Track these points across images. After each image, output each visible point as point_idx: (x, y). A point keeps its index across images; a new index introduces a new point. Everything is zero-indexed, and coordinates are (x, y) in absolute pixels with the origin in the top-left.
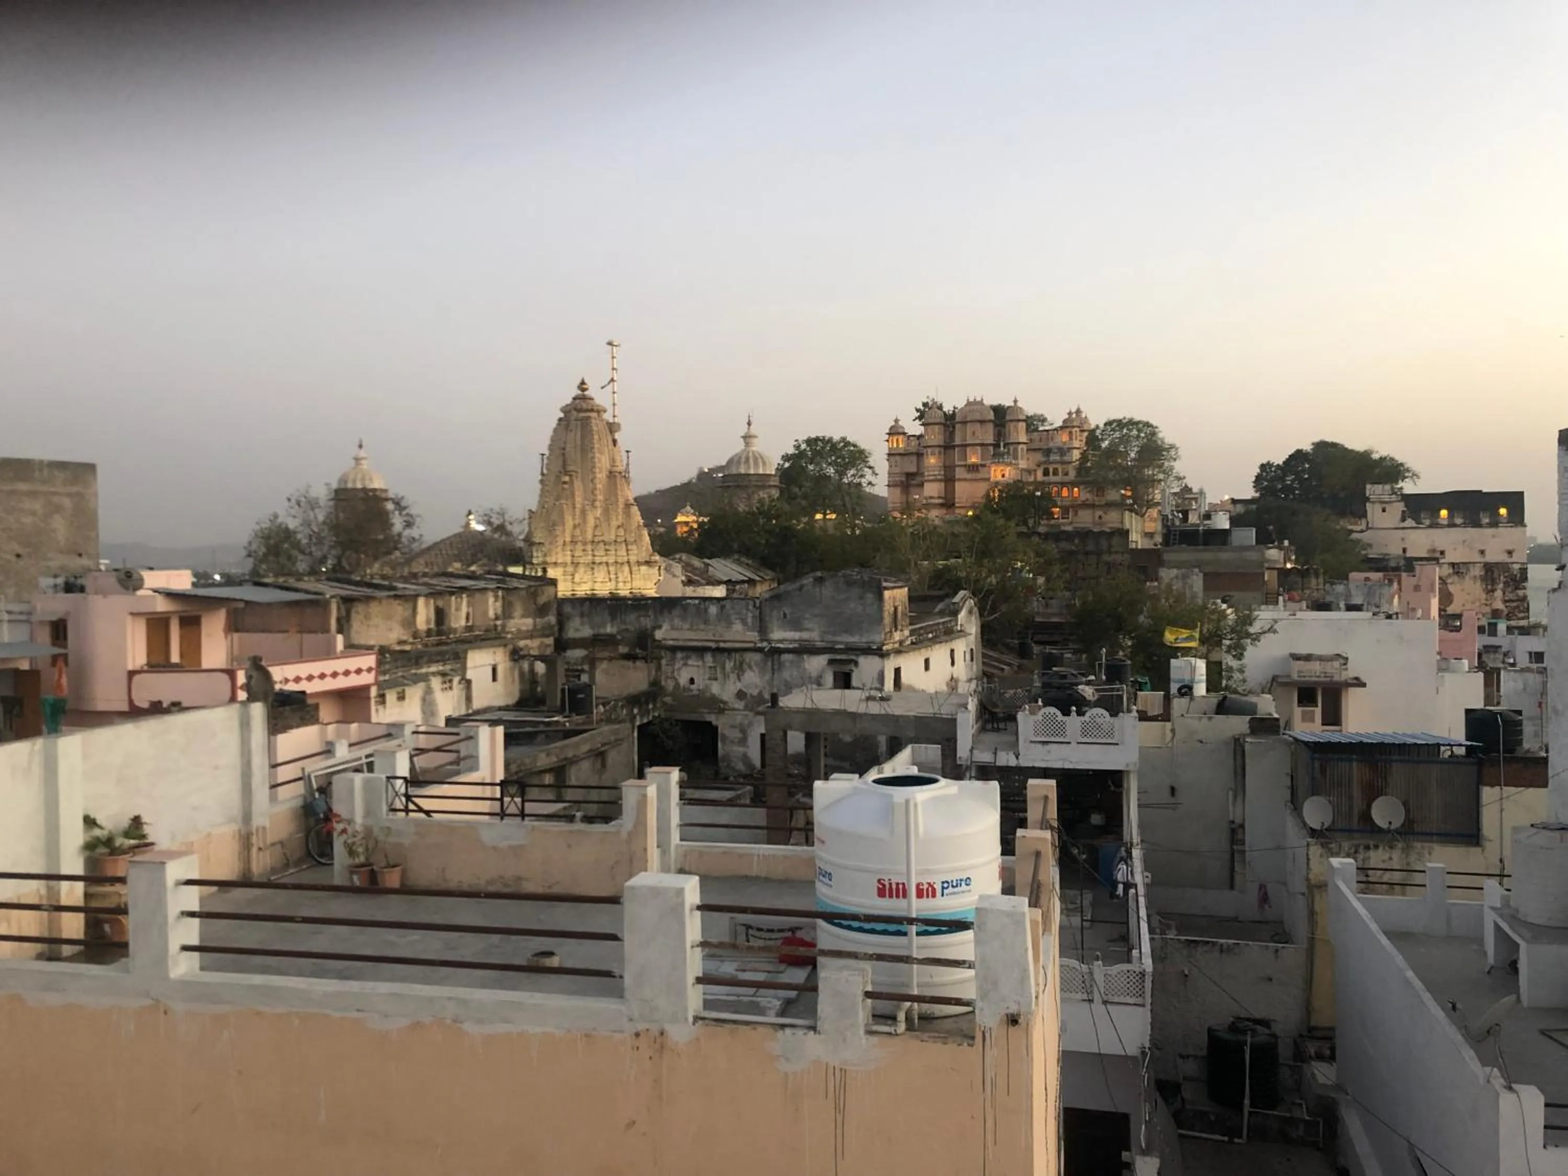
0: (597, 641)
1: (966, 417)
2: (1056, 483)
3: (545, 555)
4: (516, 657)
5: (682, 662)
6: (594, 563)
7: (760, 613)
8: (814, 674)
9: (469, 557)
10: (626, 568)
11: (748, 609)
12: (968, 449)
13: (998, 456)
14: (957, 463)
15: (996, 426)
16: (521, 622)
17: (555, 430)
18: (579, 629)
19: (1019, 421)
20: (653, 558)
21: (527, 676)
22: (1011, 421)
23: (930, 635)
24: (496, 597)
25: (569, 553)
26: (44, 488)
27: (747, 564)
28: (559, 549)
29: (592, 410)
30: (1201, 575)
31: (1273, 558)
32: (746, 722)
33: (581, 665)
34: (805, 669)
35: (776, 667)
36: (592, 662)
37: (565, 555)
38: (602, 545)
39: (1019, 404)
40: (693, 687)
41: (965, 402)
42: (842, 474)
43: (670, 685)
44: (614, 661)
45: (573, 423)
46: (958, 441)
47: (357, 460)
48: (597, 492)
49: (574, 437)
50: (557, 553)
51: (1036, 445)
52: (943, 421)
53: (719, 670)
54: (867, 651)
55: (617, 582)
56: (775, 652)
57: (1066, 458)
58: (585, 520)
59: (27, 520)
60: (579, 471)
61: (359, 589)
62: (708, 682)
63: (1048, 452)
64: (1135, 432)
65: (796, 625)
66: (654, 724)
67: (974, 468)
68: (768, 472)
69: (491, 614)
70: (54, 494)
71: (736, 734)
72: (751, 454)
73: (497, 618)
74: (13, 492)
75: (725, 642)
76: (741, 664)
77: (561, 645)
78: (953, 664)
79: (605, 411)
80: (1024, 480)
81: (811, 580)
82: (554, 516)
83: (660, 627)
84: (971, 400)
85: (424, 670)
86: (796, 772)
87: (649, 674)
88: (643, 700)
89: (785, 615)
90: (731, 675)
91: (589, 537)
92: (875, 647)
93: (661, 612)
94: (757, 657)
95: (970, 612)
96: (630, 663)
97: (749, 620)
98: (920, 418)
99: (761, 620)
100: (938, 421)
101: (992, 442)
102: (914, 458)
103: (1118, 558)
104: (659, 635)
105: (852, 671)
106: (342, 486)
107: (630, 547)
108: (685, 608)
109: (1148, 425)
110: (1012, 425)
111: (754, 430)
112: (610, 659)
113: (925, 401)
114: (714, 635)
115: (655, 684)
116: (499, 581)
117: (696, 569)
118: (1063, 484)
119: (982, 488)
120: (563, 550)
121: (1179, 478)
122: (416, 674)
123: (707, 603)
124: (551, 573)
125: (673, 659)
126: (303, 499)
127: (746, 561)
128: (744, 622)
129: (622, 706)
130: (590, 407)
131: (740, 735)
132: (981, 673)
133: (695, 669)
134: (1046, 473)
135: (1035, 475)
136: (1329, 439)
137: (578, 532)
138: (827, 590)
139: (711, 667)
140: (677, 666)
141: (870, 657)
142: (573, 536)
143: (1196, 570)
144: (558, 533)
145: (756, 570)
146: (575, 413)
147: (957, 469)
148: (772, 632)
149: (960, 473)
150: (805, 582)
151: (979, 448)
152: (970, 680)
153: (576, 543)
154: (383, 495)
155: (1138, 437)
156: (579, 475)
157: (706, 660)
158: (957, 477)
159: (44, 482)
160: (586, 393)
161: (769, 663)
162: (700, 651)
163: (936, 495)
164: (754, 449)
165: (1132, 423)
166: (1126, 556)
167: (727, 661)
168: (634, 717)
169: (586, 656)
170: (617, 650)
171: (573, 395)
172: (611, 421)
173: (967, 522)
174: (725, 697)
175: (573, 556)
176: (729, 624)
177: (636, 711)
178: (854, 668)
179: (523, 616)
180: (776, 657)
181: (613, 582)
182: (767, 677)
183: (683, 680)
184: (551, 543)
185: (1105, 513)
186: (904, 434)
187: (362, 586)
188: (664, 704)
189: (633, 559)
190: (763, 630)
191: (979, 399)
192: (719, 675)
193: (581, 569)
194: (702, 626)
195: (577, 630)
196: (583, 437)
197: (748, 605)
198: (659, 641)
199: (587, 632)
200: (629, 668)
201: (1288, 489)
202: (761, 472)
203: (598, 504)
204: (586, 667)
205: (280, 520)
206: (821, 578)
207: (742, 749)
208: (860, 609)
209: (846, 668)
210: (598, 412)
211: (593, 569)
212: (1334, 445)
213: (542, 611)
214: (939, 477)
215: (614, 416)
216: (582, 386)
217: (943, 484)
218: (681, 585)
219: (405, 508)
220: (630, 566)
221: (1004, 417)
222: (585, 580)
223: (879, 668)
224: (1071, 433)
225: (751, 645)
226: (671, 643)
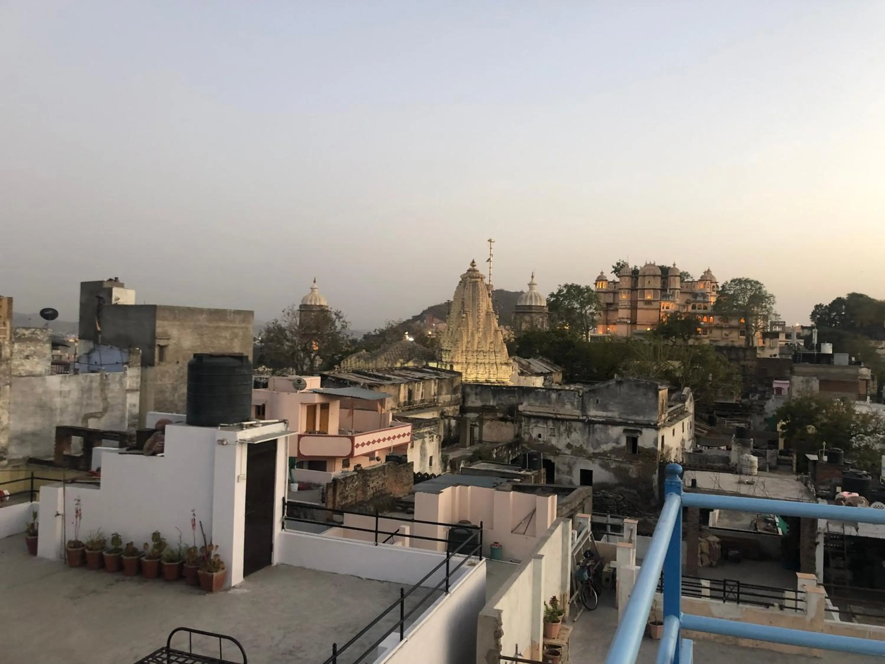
0: (485, 409)
1: (645, 273)
2: (700, 314)
3: (452, 358)
4: (443, 417)
5: (534, 425)
6: (477, 363)
7: (582, 400)
8: (615, 437)
9: (407, 357)
10: (495, 367)
11: (575, 397)
12: (646, 291)
13: (665, 297)
14: (639, 299)
15: (662, 278)
16: (446, 397)
17: (458, 288)
18: (474, 401)
19: (676, 276)
20: (509, 361)
21: (447, 426)
22: (672, 276)
23: (675, 415)
24: (435, 383)
25: (465, 357)
26: (231, 325)
27: (547, 362)
28: (459, 355)
29: (479, 277)
30: (818, 381)
31: (864, 373)
32: (572, 462)
33: (475, 422)
34: (609, 434)
35: (591, 431)
36: (481, 421)
37: (463, 358)
38: (482, 352)
39: (676, 266)
40: (540, 439)
41: (644, 264)
42: (582, 306)
43: (526, 437)
44: (494, 421)
45: (468, 284)
46: (640, 286)
47: (312, 289)
48: (480, 323)
49: (468, 293)
50: (458, 357)
51: (684, 290)
52: (631, 274)
53: (556, 430)
54: (648, 426)
55: (490, 374)
56: (591, 423)
57: (706, 300)
58: (474, 339)
59: (223, 342)
60: (471, 311)
61: (371, 378)
62: (549, 437)
63: (695, 295)
64: (749, 287)
65: (604, 408)
66: (519, 460)
67: (648, 302)
68: (543, 305)
69: (433, 393)
70: (235, 327)
71: (565, 468)
72: (533, 294)
73: (435, 395)
74: (218, 327)
75: (560, 415)
76: (570, 428)
77: (463, 410)
78: (683, 431)
79: (485, 278)
80: (681, 310)
81: (615, 382)
82: (457, 336)
83: (522, 404)
84: (648, 263)
85: (422, 431)
86: (611, 496)
87: (515, 430)
88: (513, 445)
89: (597, 401)
90: (564, 434)
91: (476, 348)
92: (653, 424)
93: (523, 395)
94: (580, 425)
95: (691, 400)
96: (503, 423)
97: (576, 403)
98: (615, 272)
99: (582, 403)
100: (628, 274)
101: (660, 288)
102: (611, 295)
103: (749, 363)
104: (521, 408)
105: (638, 437)
106: (304, 303)
107: (496, 355)
108: (537, 393)
109: (757, 283)
110: (672, 278)
111: (535, 281)
112: (492, 420)
113: (618, 262)
114: (554, 410)
115: (518, 436)
116: (436, 374)
117: (524, 365)
118: (704, 315)
119: (655, 314)
120: (462, 355)
121: (776, 315)
122: (418, 433)
123: (551, 392)
124: (456, 368)
125: (529, 423)
126: (291, 312)
127: (547, 360)
128: (572, 404)
129: (505, 449)
130: (478, 276)
131: (568, 469)
132: (693, 436)
133: (542, 429)
134: (694, 307)
135: (687, 308)
136: (858, 292)
137: (469, 346)
138: (624, 389)
139: (551, 429)
140: (531, 427)
141: (650, 429)
142: (467, 347)
143: (815, 378)
144: (459, 345)
145: (552, 366)
146: (469, 279)
147: (639, 302)
148: (590, 411)
149: (640, 305)
150: (610, 383)
151: (652, 291)
152: (689, 440)
153: (468, 351)
154: (326, 309)
155: (751, 289)
156: (471, 313)
157: (548, 424)
158: (639, 307)
159: (231, 322)
160: (475, 267)
161: (587, 430)
162: (545, 419)
163: (626, 317)
164: (535, 291)
165: (747, 281)
166: (755, 363)
167: (561, 426)
168: (510, 456)
169: (478, 417)
170: (496, 415)
171: (468, 268)
172: (488, 283)
173: (645, 334)
174: (560, 448)
175: (466, 359)
176: (564, 404)
177: (510, 452)
178: (639, 435)
179: (447, 394)
180: (591, 426)
181: (488, 374)
182: (586, 437)
183: (534, 435)
184: (455, 351)
185: (731, 333)
186: (606, 280)
187: (373, 377)
188: (523, 447)
189: (498, 361)
190: (584, 409)
191: (652, 263)
192: (556, 434)
193: (471, 366)
194: (547, 405)
195: (473, 402)
196: (474, 292)
197: (575, 394)
198: (521, 412)
199: (478, 404)
200: (502, 426)
201: (833, 320)
202: (539, 304)
203: (480, 330)
204: (477, 424)
205: (278, 323)
206: (621, 381)
207: (569, 477)
208: (644, 401)
209: (635, 435)
210: (482, 278)
211: (477, 366)
212: (861, 296)
213: (454, 391)
214: (628, 307)
215: (490, 281)
216: (473, 263)
217: (630, 311)
218: (518, 375)
219: (341, 317)
220: (496, 365)
221: (667, 273)
222: (472, 372)
223: (655, 436)
224: (705, 283)
225: (577, 418)
226: (528, 413)
